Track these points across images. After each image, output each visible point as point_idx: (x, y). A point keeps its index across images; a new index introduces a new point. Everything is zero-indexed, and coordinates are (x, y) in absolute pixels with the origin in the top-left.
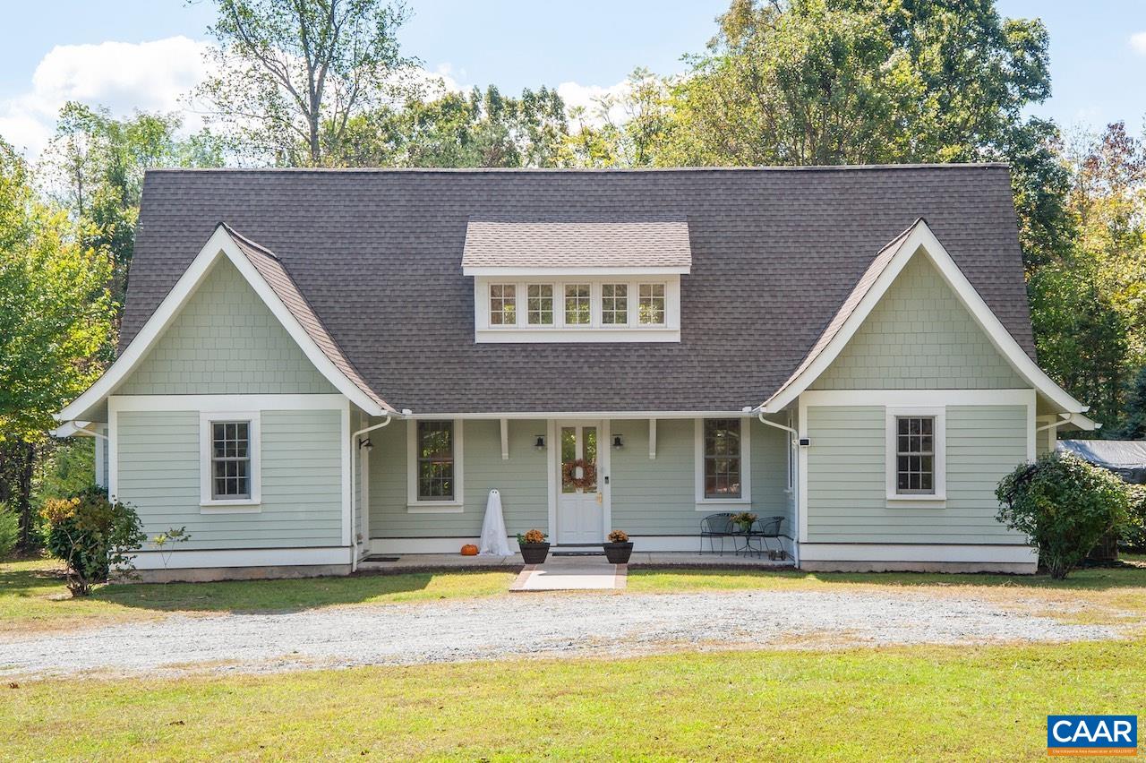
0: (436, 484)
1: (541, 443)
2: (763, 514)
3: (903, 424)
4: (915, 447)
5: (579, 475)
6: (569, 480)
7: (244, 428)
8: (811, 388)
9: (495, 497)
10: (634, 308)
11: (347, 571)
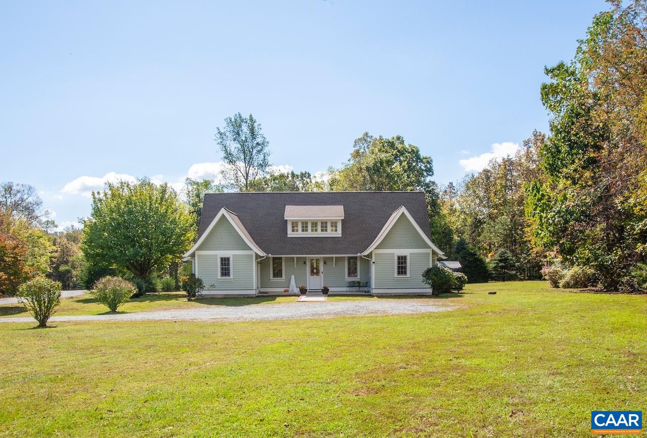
0: (278, 273)
1: (305, 263)
2: (363, 281)
3: (399, 258)
4: (402, 264)
5: (315, 271)
6: (312, 273)
7: (228, 259)
8: (375, 249)
9: (293, 277)
10: (329, 228)
11: (255, 296)
